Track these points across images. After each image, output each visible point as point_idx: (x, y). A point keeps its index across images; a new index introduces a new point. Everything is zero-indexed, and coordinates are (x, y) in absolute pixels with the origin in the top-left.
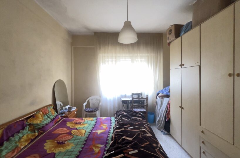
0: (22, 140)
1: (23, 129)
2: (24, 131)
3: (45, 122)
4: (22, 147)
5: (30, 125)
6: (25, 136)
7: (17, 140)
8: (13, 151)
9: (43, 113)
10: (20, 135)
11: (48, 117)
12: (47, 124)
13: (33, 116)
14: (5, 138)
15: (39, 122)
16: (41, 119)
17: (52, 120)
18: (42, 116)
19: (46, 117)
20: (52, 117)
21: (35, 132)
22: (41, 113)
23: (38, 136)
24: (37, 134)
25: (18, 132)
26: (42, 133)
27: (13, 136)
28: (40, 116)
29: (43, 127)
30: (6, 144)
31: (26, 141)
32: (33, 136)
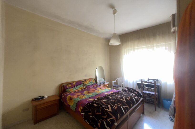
0: (80, 88)
1: (81, 84)
2: (81, 85)
3: (89, 84)
4: (79, 90)
5: (83, 84)
6: (81, 87)
7: (79, 87)
8: (76, 90)
9: (89, 81)
10: (80, 86)
11: (91, 83)
12: (89, 85)
13: (85, 81)
14: (76, 85)
15: (86, 84)
16: (87, 83)
17: (92, 85)
18: (88, 82)
19: (90, 82)
20: (92, 83)
21: (84, 87)
22: (88, 80)
23: (85, 88)
24: (84, 88)
25: (79, 85)
26: (86, 88)
27: (78, 85)
28: (87, 81)
29: (87, 86)
30: (75, 87)
31: (81, 89)
32: (83, 88)
